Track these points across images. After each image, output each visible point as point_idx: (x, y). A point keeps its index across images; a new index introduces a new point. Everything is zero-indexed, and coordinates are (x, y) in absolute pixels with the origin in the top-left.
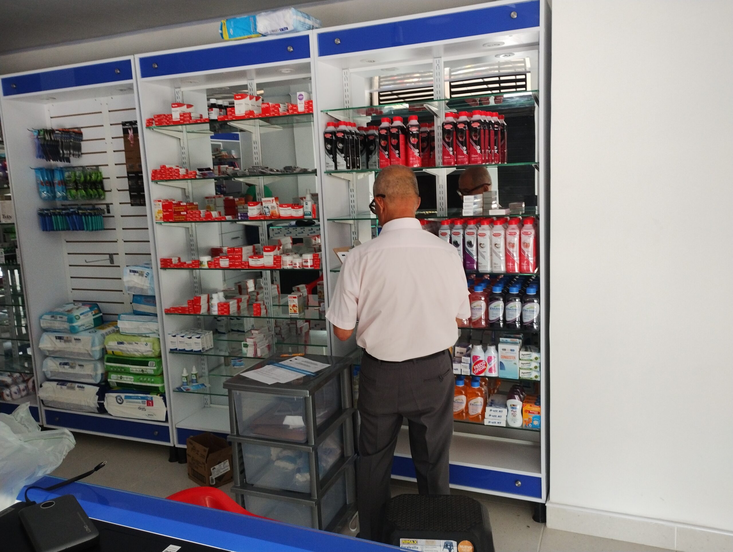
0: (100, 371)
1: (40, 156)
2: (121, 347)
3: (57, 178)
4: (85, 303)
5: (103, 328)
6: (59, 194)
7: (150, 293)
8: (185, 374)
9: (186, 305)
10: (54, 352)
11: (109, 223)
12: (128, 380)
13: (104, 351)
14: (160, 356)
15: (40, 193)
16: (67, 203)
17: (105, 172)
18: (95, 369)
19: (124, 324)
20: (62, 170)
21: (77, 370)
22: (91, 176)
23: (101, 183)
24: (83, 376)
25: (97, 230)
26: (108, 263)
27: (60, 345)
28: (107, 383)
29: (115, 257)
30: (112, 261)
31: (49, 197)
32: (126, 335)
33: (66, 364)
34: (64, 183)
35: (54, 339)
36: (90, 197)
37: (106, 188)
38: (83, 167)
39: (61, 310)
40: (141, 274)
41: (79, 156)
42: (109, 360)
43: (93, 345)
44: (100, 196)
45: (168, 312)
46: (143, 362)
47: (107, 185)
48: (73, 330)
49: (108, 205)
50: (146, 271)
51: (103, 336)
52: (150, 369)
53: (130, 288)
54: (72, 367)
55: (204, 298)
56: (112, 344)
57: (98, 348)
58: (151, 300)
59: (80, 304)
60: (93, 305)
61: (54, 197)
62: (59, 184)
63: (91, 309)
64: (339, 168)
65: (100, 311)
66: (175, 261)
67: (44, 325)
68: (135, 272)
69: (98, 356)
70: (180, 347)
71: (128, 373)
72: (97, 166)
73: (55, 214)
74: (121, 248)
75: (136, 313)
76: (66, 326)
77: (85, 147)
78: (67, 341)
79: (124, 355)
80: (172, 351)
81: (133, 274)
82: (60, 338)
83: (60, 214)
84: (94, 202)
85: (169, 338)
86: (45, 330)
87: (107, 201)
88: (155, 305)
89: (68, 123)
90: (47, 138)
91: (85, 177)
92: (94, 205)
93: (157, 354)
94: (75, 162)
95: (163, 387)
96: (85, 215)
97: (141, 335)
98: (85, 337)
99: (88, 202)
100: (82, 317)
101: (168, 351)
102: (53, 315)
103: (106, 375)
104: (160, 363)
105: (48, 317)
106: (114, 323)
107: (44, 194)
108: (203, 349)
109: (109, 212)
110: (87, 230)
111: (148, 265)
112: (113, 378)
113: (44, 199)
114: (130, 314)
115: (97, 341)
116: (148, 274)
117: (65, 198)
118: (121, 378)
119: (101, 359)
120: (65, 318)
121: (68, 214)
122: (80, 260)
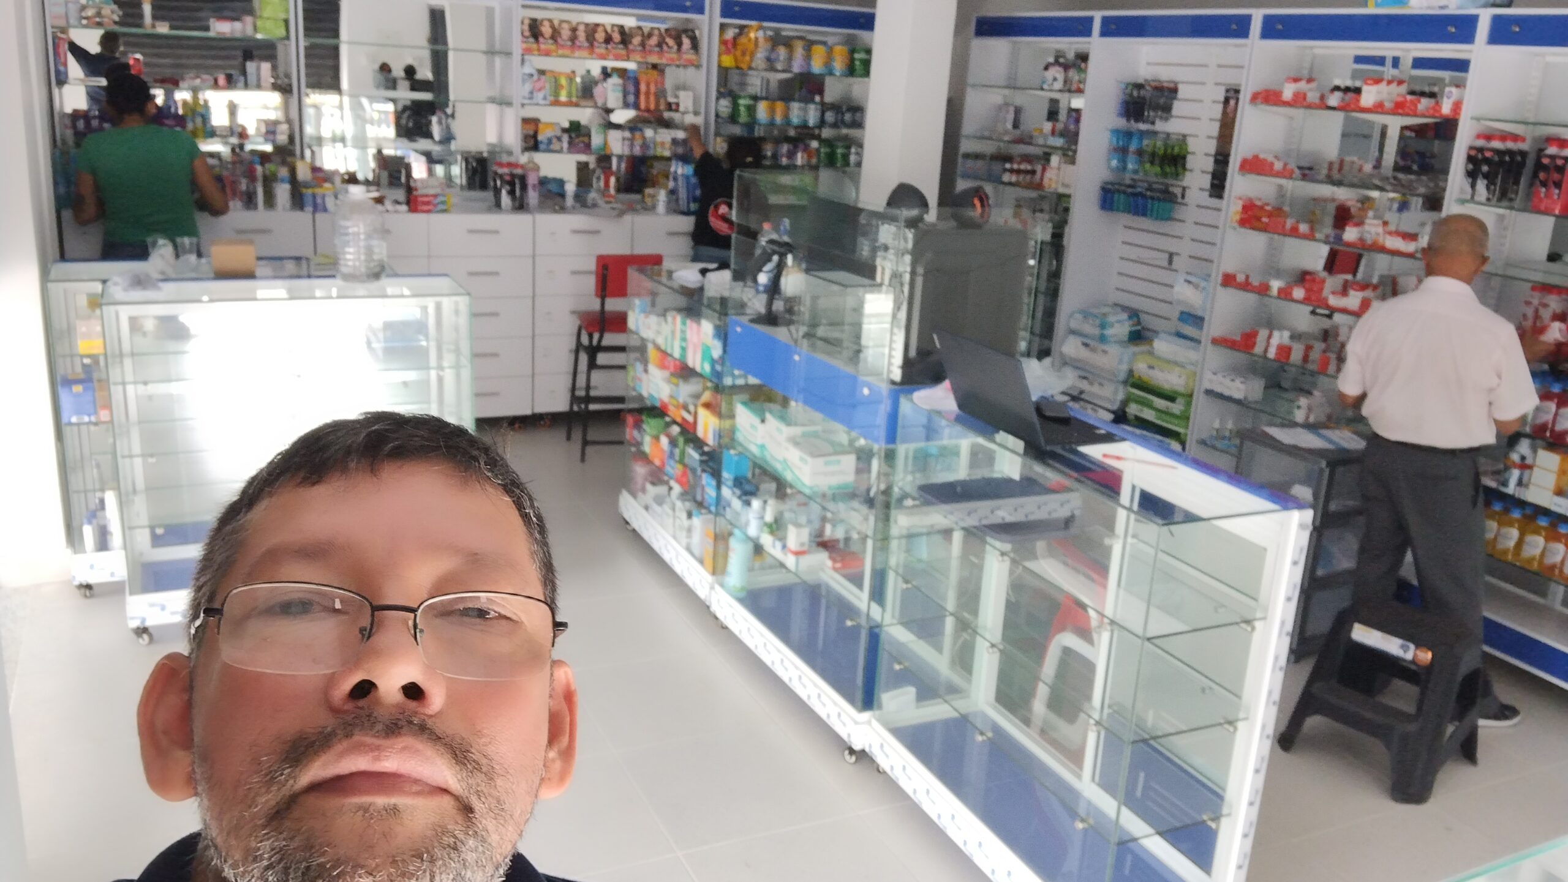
0: (1120, 396)
1: (1121, 115)
2: (1151, 372)
3: (1133, 147)
4: (1125, 308)
5: (1137, 345)
6: (1130, 166)
7: (1200, 313)
8: (1217, 425)
9: (1238, 338)
10: (1075, 360)
11: (1181, 212)
12: (1149, 415)
13: (1131, 372)
14: (1191, 396)
15: (1109, 160)
16: (1136, 177)
17: (1192, 145)
18: (1116, 392)
19: (1162, 346)
20: (1143, 134)
21: (1095, 389)
22: (1173, 149)
23: (1184, 158)
24: (1100, 397)
25: (1162, 219)
26: (1165, 264)
27: (1084, 354)
28: (1125, 413)
29: (1175, 258)
30: (1170, 262)
31: (1118, 167)
32: (1159, 358)
33: (1085, 378)
34: (1140, 153)
35: (1080, 344)
36: (1165, 175)
37: (1189, 165)
38: (1168, 135)
39: (1095, 311)
40: (1196, 287)
41: (1167, 119)
42: (1135, 386)
43: (1121, 361)
44: (1176, 176)
45: (1216, 342)
46: (1171, 397)
47: (1190, 161)
48: (1102, 339)
49: (1184, 189)
50: (1203, 284)
51: (1134, 354)
52: (1177, 408)
53: (1179, 302)
54: (1091, 384)
55: (1263, 334)
56: (1141, 368)
57: (1124, 367)
58: (1198, 321)
59: (1119, 309)
60: (1134, 314)
61: (1125, 168)
62: (1134, 153)
63: (1130, 318)
64: (1476, 198)
65: (1139, 323)
66: (1241, 278)
67: (1073, 325)
68: (1189, 282)
69: (1122, 376)
70: (1218, 389)
71: (1149, 405)
72: (1184, 136)
73: (1119, 191)
74: (1185, 248)
75: (1180, 335)
76: (1096, 332)
77: (1178, 107)
78: (1094, 350)
79: (1152, 383)
80: (1209, 392)
81: (1186, 284)
82: (1086, 345)
83: (1124, 193)
84: (1170, 181)
85: (1208, 375)
86: (1073, 332)
87: (1185, 183)
88: (1201, 328)
89: (1165, 75)
90: (1135, 93)
91: (1166, 150)
92: (1167, 185)
93: (1189, 392)
94: (1160, 126)
95: (1186, 435)
96: (1152, 198)
97: (1176, 363)
98: (1114, 350)
99: (1161, 180)
100: (1116, 325)
101: (1202, 390)
102: (1086, 314)
103: (1125, 403)
104: (1189, 404)
105: (1078, 316)
106: (1149, 341)
107: (1114, 163)
108: (1245, 398)
109: (1183, 197)
110: (1151, 216)
111: (1207, 277)
112: (1133, 409)
113: (1112, 170)
114: (1170, 334)
115: (1126, 359)
116: (1204, 288)
117: (1136, 172)
118: (1142, 410)
119: (1125, 383)
120: (1098, 322)
121: (1134, 195)
122: (1134, 253)
